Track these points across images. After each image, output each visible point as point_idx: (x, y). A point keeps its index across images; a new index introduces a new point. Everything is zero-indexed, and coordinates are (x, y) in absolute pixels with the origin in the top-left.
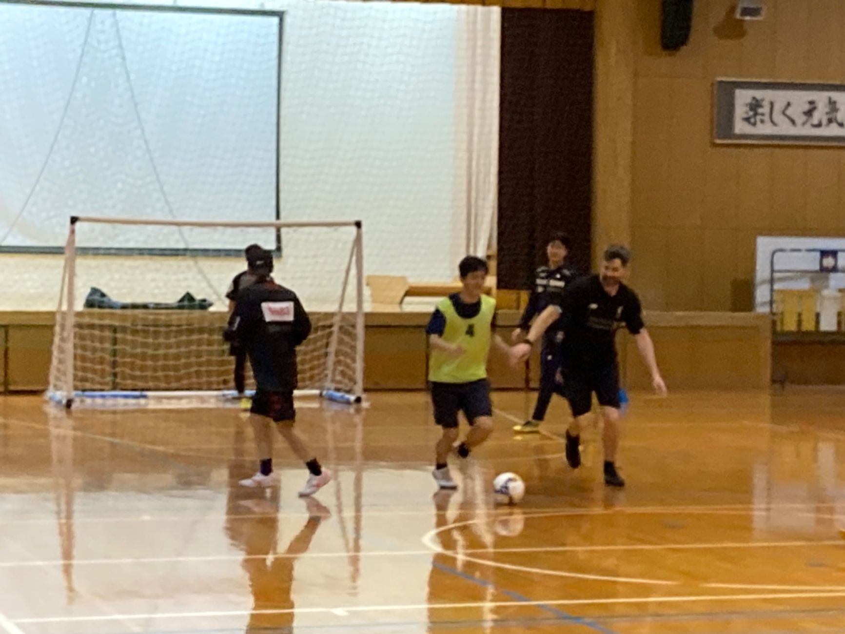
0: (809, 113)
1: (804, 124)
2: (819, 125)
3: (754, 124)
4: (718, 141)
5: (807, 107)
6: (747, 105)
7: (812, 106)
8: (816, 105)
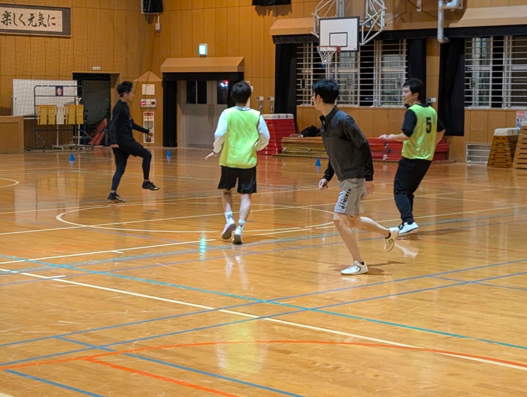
0: (31, 20)
1: (29, 25)
2: (36, 26)
3: (7, 25)
5: (29, 17)
6: (3, 15)
7: (32, 16)
8: (34, 15)
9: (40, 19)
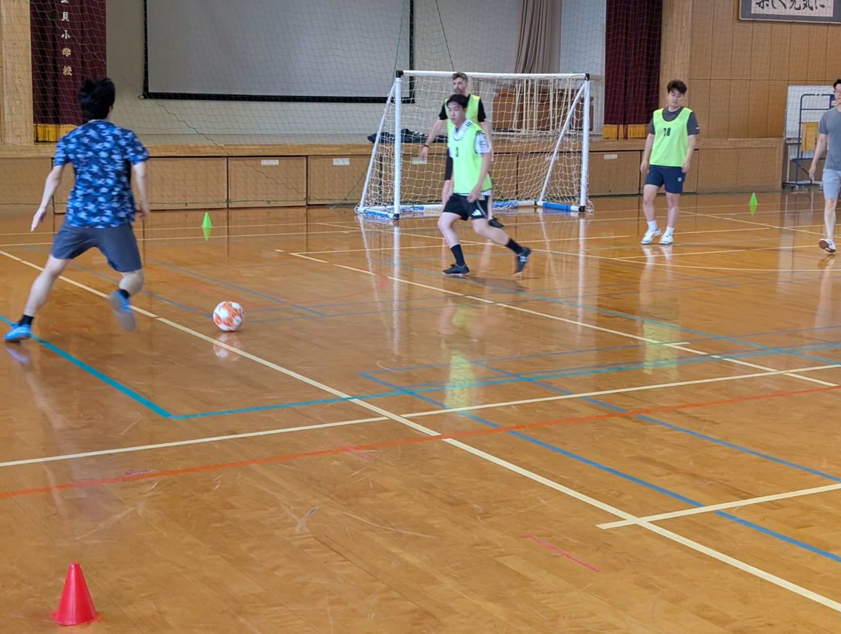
0: (794, 1)
1: (791, 8)
2: (799, 9)
3: (763, 8)
4: (741, 19)
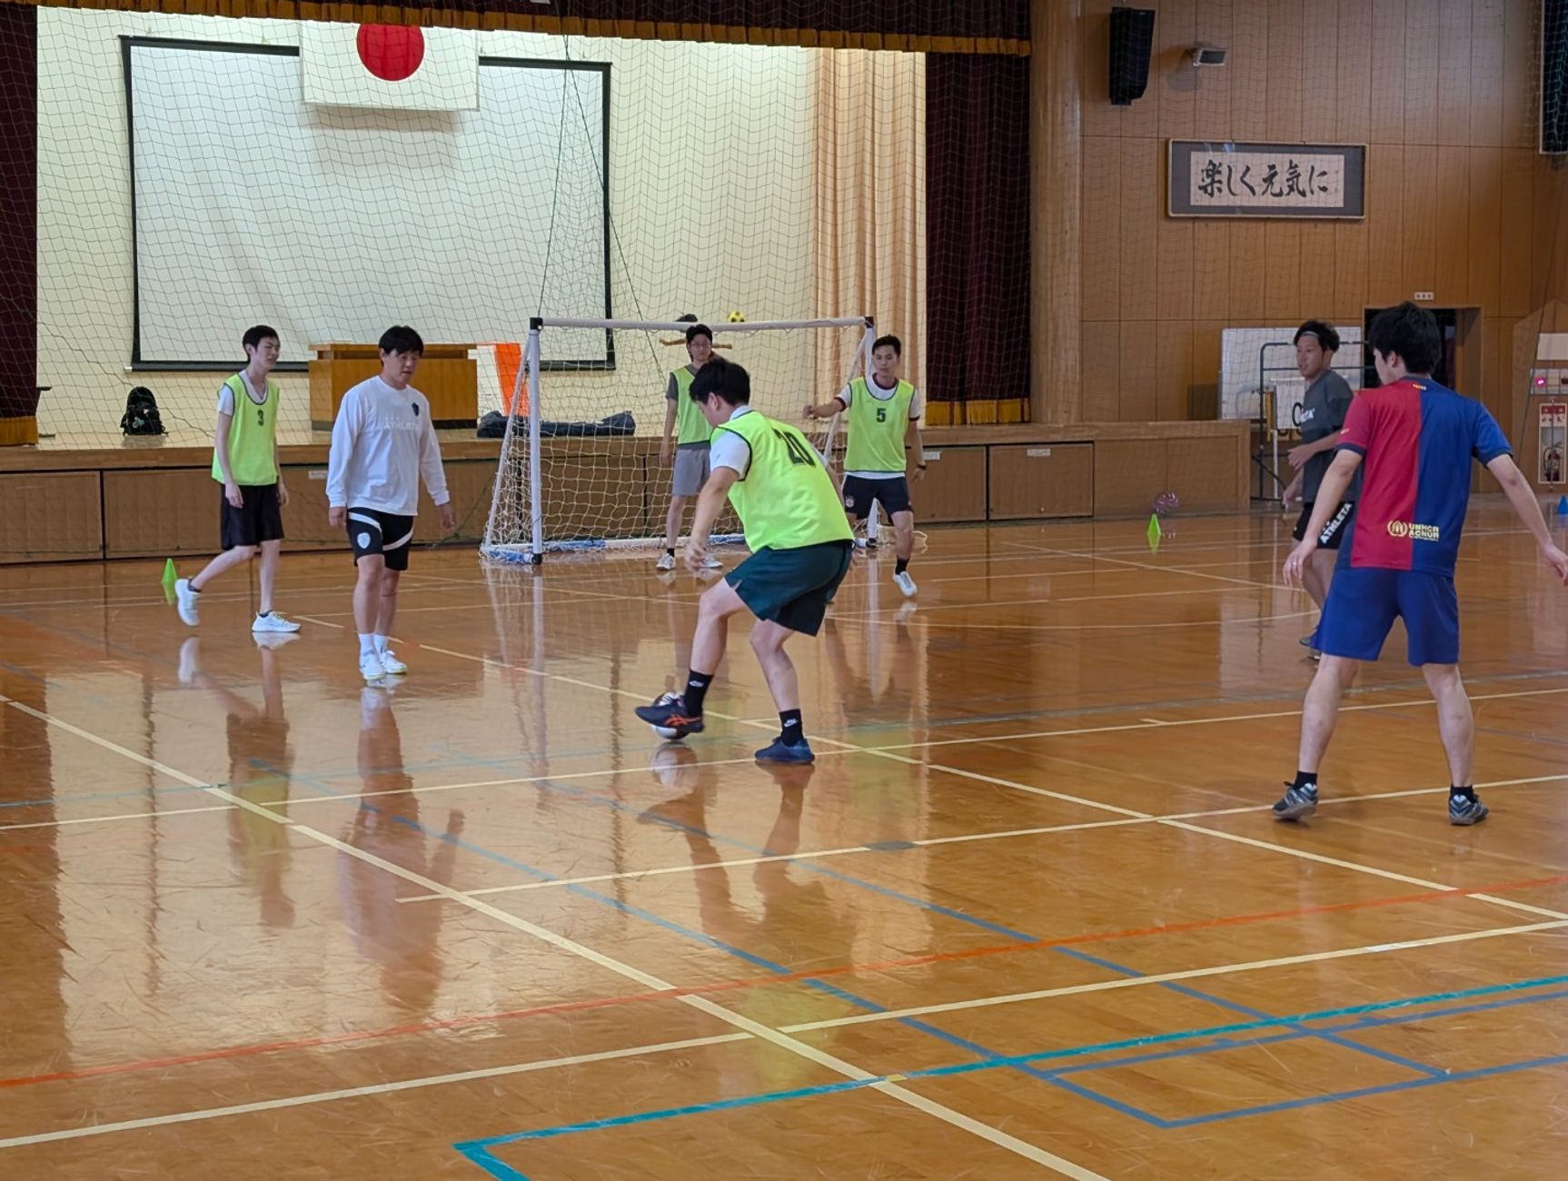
0: (1269, 180)
1: (1263, 193)
2: (1280, 194)
3: (1212, 195)
4: (1171, 214)
5: (1266, 172)
6: (1203, 170)
7: (1273, 172)
8: (1278, 169)
9: (1289, 177)
